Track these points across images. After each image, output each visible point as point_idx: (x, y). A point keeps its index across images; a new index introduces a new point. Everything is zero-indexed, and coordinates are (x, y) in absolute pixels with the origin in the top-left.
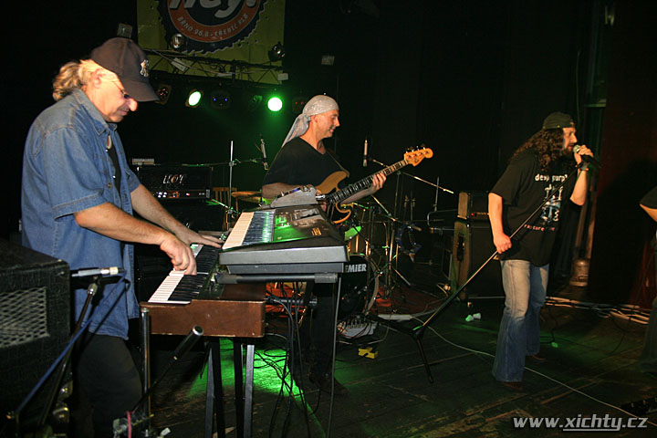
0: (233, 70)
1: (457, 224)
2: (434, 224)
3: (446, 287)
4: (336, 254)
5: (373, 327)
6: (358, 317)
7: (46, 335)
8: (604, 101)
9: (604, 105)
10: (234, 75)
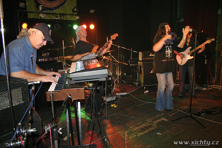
0: (60, 16)
1: (139, 62)
2: (131, 63)
3: (137, 83)
4: (105, 72)
5: (115, 97)
6: (110, 95)
7: (22, 102)
8: (183, 19)
9: (183, 21)
10: (61, 18)
